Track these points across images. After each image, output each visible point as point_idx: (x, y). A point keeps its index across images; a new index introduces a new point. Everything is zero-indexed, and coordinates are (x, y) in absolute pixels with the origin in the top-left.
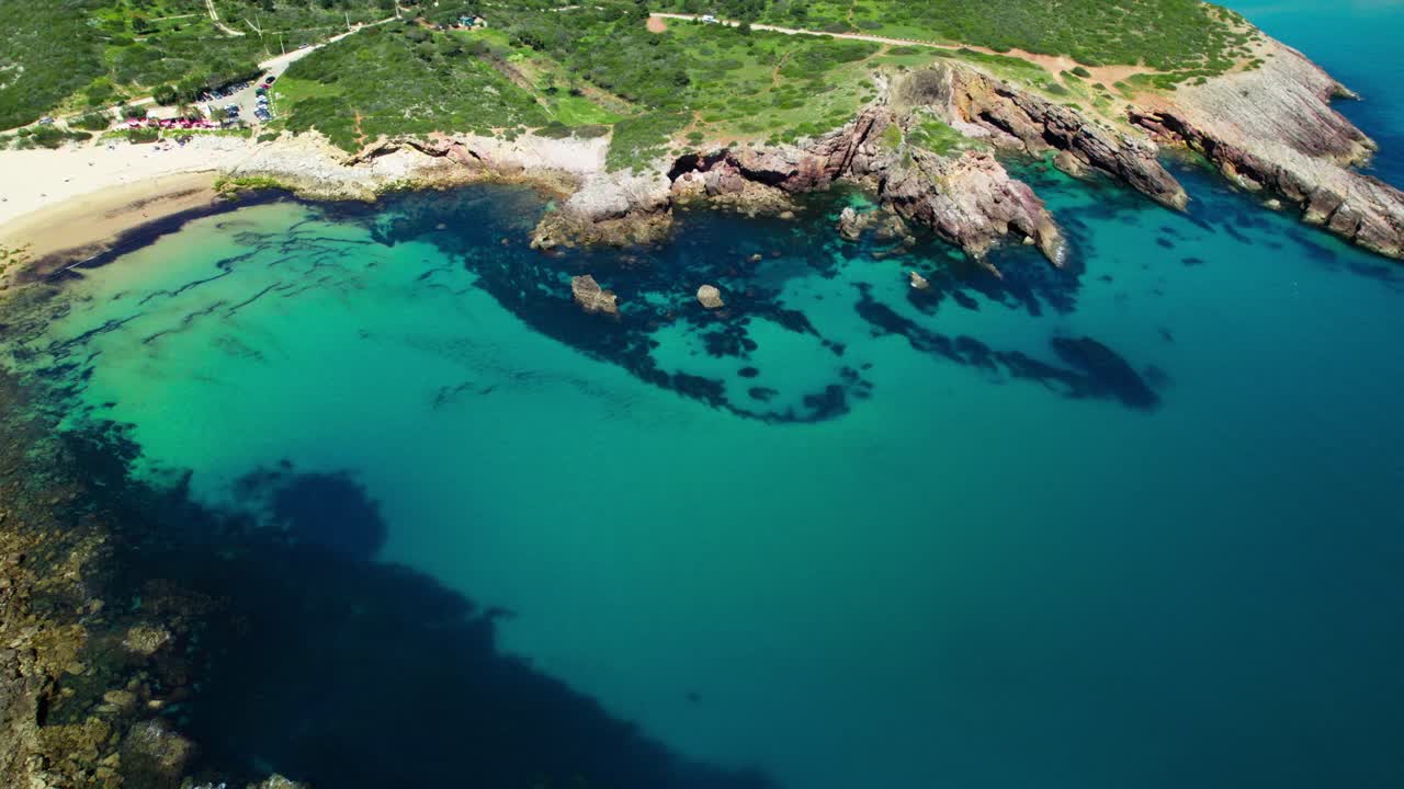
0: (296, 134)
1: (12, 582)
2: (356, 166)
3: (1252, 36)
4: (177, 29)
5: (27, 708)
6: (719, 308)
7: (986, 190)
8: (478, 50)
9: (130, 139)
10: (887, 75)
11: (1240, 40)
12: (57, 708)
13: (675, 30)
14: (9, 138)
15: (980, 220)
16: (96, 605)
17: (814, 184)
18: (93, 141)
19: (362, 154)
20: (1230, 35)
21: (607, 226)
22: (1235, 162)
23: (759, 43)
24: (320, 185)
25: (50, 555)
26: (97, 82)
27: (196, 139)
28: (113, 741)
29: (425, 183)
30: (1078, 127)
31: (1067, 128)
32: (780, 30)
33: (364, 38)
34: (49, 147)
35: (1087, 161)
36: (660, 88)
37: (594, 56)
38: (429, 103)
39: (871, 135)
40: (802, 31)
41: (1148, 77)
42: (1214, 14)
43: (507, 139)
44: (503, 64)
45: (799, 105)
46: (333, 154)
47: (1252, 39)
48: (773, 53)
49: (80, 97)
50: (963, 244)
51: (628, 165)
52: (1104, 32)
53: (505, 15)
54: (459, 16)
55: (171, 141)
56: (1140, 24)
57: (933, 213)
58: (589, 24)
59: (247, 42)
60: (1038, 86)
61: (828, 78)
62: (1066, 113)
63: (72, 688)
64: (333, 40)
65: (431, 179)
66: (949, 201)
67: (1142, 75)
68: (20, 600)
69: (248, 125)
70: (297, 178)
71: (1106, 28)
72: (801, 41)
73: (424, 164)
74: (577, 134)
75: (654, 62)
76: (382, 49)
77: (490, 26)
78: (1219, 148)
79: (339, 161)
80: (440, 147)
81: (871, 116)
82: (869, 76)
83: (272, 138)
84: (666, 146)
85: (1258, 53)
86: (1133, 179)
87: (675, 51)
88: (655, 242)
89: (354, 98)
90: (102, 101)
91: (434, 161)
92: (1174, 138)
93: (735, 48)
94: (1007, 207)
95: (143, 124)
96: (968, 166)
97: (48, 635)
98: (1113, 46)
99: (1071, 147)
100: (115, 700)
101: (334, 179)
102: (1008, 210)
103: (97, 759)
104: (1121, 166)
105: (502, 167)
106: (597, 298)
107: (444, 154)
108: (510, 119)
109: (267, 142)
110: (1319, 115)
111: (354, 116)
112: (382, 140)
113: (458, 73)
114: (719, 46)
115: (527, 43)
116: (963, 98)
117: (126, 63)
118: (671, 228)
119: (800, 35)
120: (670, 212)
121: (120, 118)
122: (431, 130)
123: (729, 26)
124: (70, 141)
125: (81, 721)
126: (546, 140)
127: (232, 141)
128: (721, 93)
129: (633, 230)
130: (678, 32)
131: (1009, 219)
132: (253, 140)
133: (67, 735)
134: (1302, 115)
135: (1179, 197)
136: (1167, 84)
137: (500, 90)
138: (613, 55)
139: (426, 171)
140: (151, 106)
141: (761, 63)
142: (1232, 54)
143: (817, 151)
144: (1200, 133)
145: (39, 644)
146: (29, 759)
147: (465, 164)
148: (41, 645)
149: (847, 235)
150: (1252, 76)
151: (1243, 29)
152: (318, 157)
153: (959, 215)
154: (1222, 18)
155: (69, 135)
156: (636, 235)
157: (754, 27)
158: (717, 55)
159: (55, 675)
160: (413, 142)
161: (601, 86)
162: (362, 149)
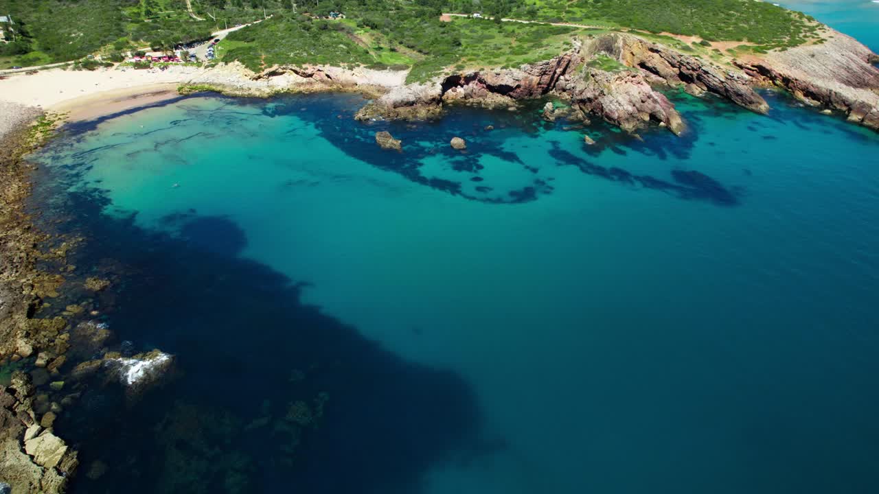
0: (226, 64)
1: (27, 255)
2: (259, 81)
3: (821, 27)
4: (169, 17)
5: (22, 308)
6: (464, 149)
7: (636, 94)
8: (338, 28)
9: (134, 67)
10: (581, 40)
11: (812, 29)
12: (40, 312)
13: (456, 21)
14: (69, 65)
15: (630, 109)
16: (72, 267)
17: (531, 94)
18: (114, 67)
19: (262, 74)
20: (805, 26)
21: (401, 110)
22: (803, 90)
23: (506, 27)
24: (237, 89)
25: (51, 244)
26: (121, 40)
27: (171, 68)
28: (67, 328)
29: (297, 90)
30: (700, 68)
31: (693, 69)
32: (520, 21)
33: (273, 21)
34: (90, 70)
35: (706, 88)
36: (443, 47)
37: (406, 33)
38: (305, 50)
39: (569, 70)
40: (533, 22)
41: (749, 47)
42: (795, 16)
43: (349, 69)
44: (352, 35)
45: (526, 53)
46: (246, 73)
47: (820, 29)
48: (513, 31)
49: (111, 46)
50: (620, 124)
51: (417, 81)
52: (723, 25)
53: (356, 13)
54: (329, 12)
55: (157, 69)
56: (747, 21)
57: (602, 107)
58: (406, 19)
59: (207, 23)
60: (676, 47)
61: (545, 42)
62: (692, 60)
63: (49, 303)
64: (255, 23)
65: (302, 88)
66: (611, 98)
67: (745, 46)
68: (30, 262)
69: (200, 61)
70: (224, 86)
71: (724, 23)
72: (532, 27)
73: (298, 81)
74: (391, 68)
75: (441, 35)
76: (282, 26)
77: (347, 18)
78: (792, 82)
79: (249, 77)
80: (309, 71)
81: (569, 58)
82: (571, 40)
83: (213, 66)
84: (442, 71)
85: (822, 36)
86: (734, 98)
87: (454, 30)
88: (429, 119)
89: (262, 47)
90: (122, 48)
91: (305, 80)
92: (764, 80)
93: (491, 30)
94: (649, 105)
95: (143, 60)
96: (625, 80)
97: (42, 279)
98: (728, 31)
99: (696, 80)
100: (72, 309)
101: (245, 87)
102: (650, 107)
103: (57, 335)
104: (727, 90)
105: (344, 82)
106: (389, 141)
107: (311, 76)
108: (351, 59)
109: (210, 68)
110: (862, 67)
111: (261, 55)
112: (275, 67)
113: (325, 38)
114: (482, 28)
115: (367, 25)
116: (628, 56)
117: (138, 31)
118: (440, 112)
119: (531, 23)
120: (441, 105)
121: (131, 56)
122: (304, 63)
123: (489, 19)
124: (101, 67)
125: (52, 318)
126: (372, 70)
127: (190, 68)
128: (480, 49)
129: (417, 112)
130: (458, 22)
131: (650, 112)
132: (202, 68)
133: (42, 323)
134: (850, 67)
135: (764, 107)
136: (762, 51)
137: (348, 47)
138: (417, 32)
139: (299, 84)
140: (148, 51)
141: (506, 36)
142: (805, 36)
143: (532, 73)
144: (780, 75)
145: (35, 283)
146: (19, 332)
147: (322, 81)
148: (37, 283)
149: (548, 118)
150: (819, 47)
151: (814, 24)
152: (238, 76)
153: (618, 106)
154: (801, 18)
155: (101, 64)
156: (418, 115)
157: (503, 20)
158: (480, 33)
159: (42, 297)
160: (293, 68)
161: (408, 47)
162: (263, 71)
